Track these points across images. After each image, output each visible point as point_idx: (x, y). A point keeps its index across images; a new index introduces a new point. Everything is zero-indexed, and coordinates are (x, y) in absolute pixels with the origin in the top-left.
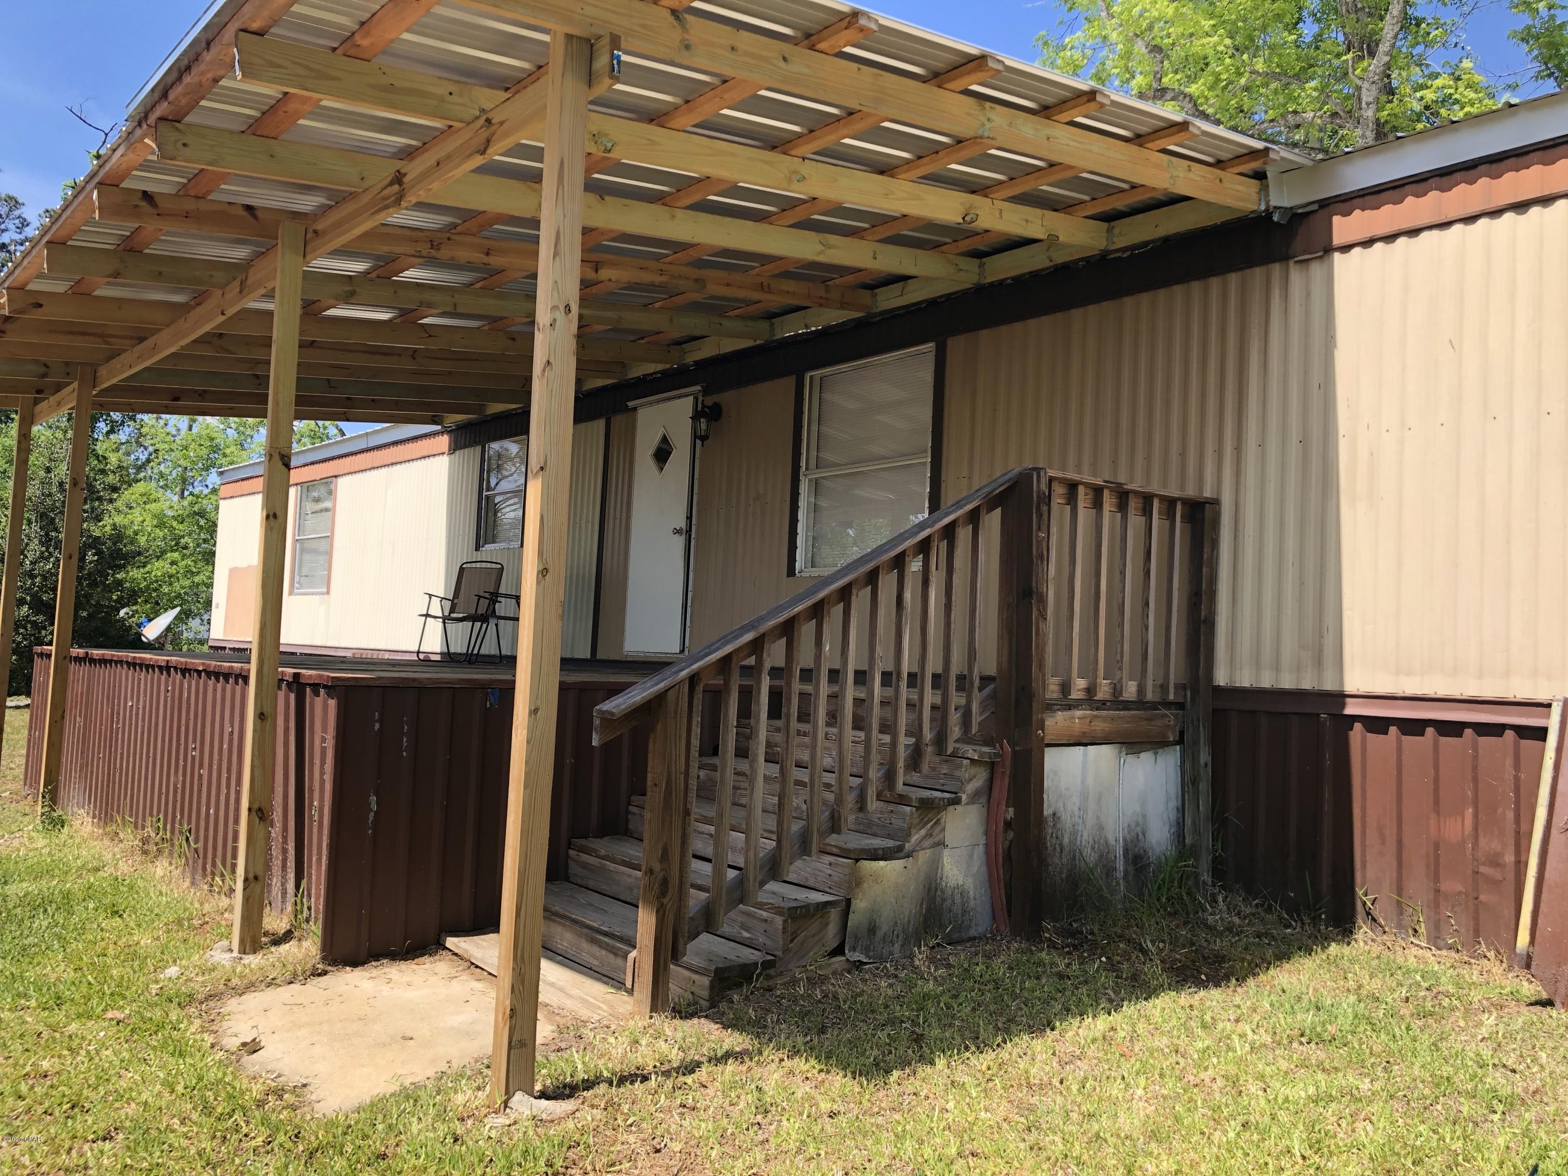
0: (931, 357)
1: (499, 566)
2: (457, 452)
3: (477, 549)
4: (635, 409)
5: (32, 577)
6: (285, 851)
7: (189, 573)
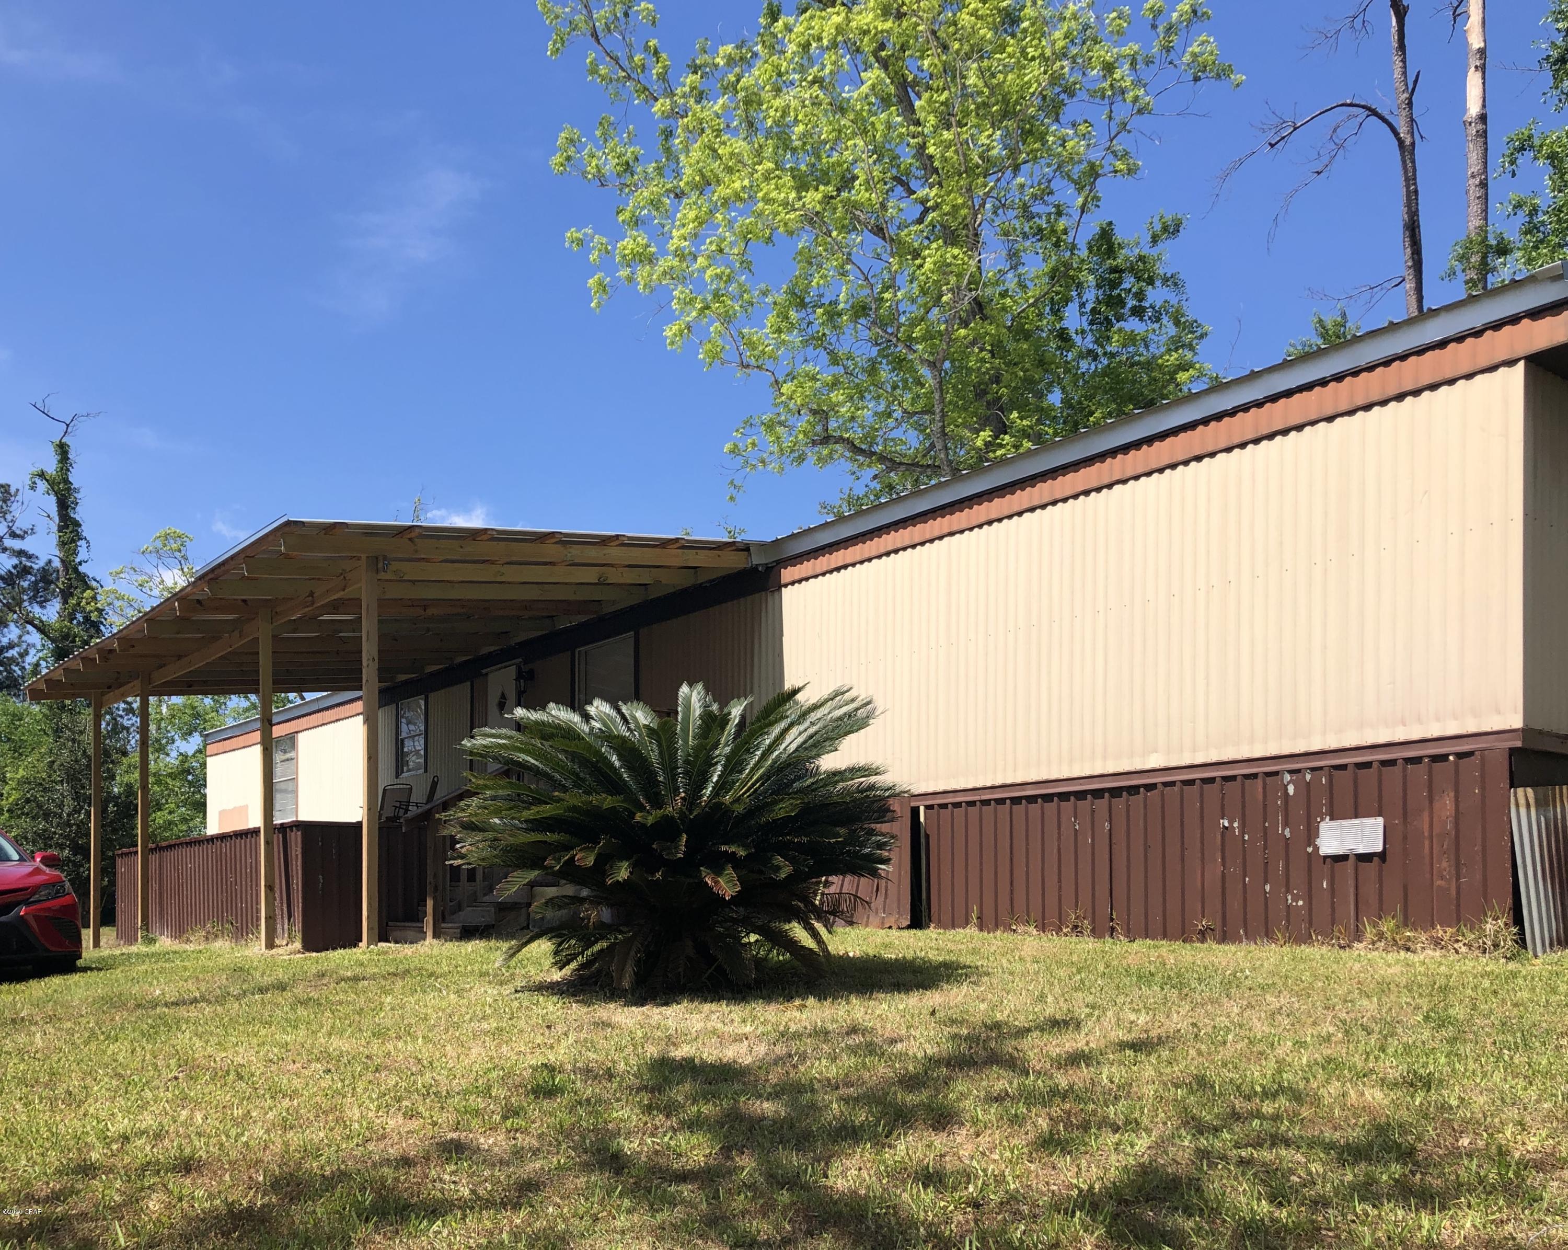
0: (632, 641)
1: (409, 786)
3: (397, 777)
4: (487, 674)
5: (70, 826)
6: (282, 910)
7: (184, 820)
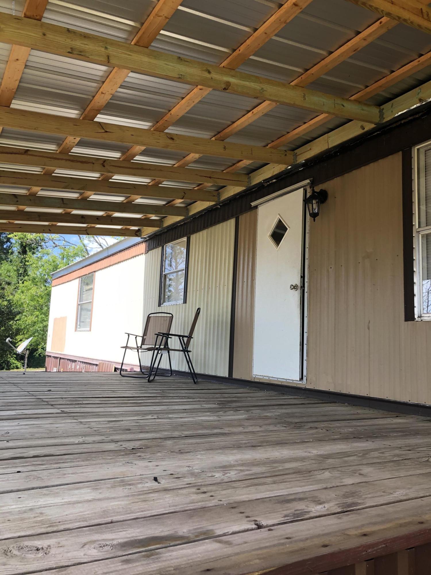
1: (171, 315)
2: (149, 252)
3: (159, 305)
4: (256, 207)
